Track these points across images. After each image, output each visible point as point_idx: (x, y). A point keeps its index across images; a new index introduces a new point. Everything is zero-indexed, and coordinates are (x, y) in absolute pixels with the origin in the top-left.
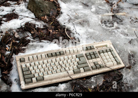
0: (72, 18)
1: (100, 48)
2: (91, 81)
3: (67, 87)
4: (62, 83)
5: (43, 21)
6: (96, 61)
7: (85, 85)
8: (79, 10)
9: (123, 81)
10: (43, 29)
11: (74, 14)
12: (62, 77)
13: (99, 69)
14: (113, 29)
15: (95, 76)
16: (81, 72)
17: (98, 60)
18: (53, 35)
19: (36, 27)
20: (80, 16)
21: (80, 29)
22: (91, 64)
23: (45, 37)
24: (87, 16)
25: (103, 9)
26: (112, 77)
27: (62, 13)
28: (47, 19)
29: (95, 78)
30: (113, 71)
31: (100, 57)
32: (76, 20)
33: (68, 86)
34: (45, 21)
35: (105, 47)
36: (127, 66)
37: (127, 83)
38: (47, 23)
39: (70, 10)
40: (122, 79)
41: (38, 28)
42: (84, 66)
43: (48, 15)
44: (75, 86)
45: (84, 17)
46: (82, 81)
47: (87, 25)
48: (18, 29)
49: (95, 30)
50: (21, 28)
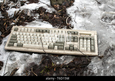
0: (80, 10)
1: (84, 35)
2: (60, 59)
3: (38, 58)
4: (35, 53)
5: (54, 8)
6: (73, 44)
7: (54, 60)
8: (89, 5)
9: (88, 66)
10: (50, 14)
11: (83, 7)
12: (37, 49)
13: (71, 51)
14: (109, 25)
15: (66, 56)
16: (54, 49)
17: (75, 44)
18: (55, 19)
19: (46, 12)
20: (87, 9)
21: (80, 19)
22: (67, 45)
23: (47, 19)
24: (93, 10)
25: (112, 8)
26: (82, 61)
27: (73, 5)
28: (58, 7)
29: (65, 57)
30: (85, 56)
31: (78, 42)
32: (82, 12)
33: (40, 57)
34: (56, 9)
35: (89, 36)
36: (100, 55)
37: (91, 70)
38: (57, 10)
39: (81, 4)
40: (88, 64)
41: (47, 12)
42: (59, 45)
43: (60, 5)
44: (45, 59)
45: (90, 11)
46: (53, 56)
47: (88, 17)
48: (33, 10)
49: (92, 22)
50: (36, 10)
